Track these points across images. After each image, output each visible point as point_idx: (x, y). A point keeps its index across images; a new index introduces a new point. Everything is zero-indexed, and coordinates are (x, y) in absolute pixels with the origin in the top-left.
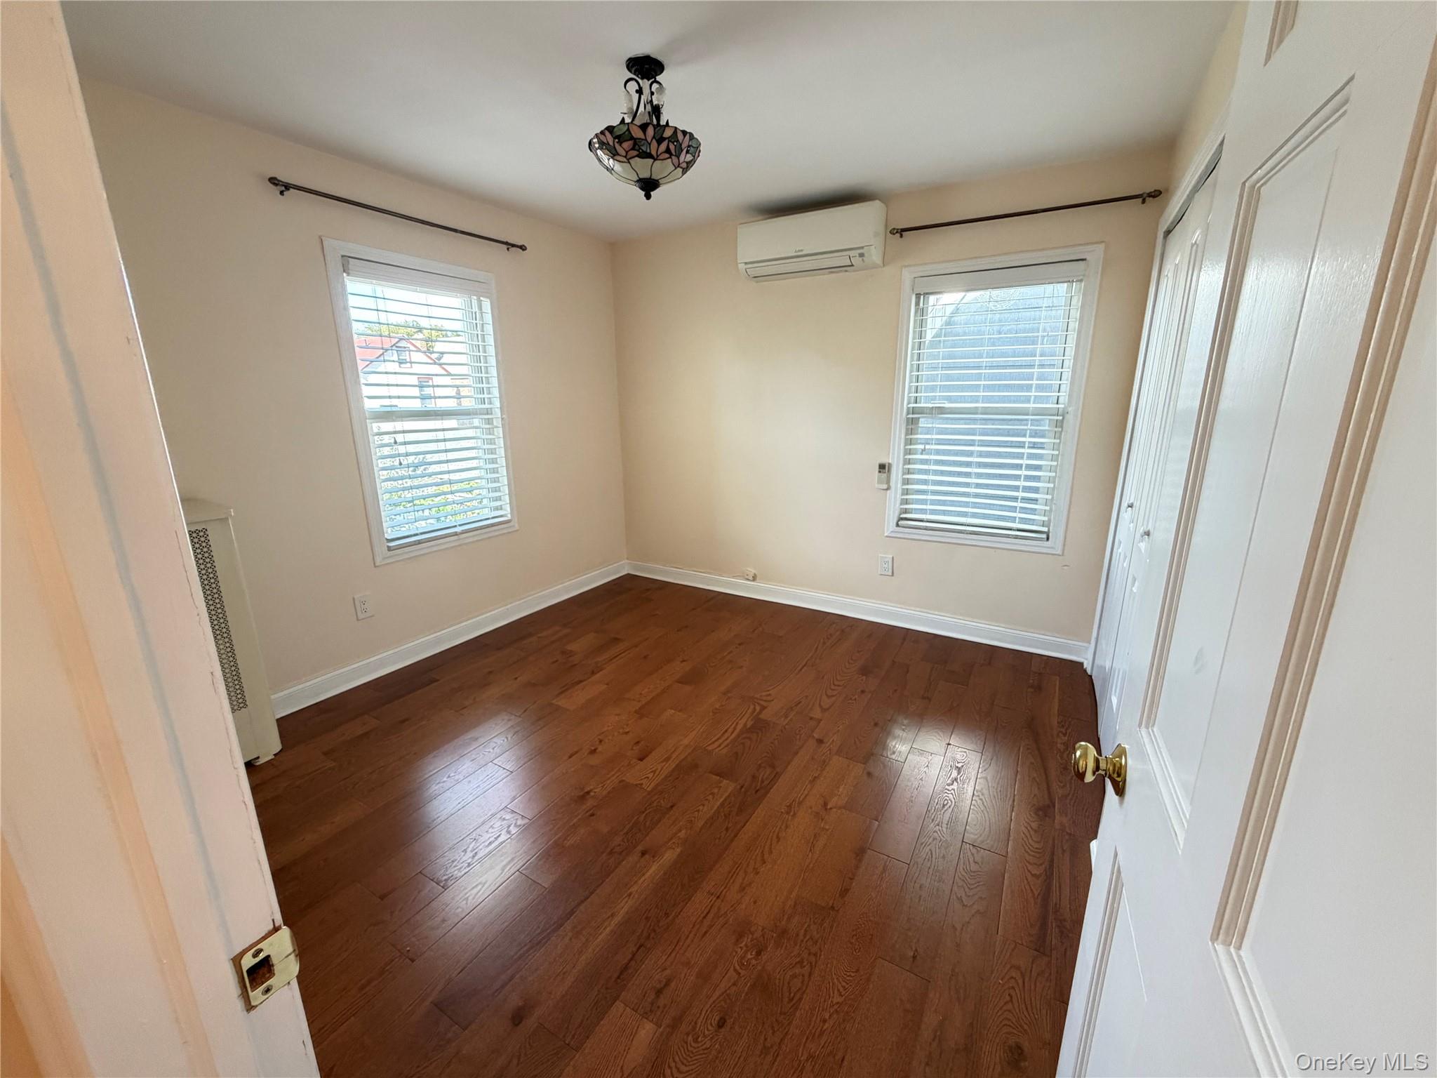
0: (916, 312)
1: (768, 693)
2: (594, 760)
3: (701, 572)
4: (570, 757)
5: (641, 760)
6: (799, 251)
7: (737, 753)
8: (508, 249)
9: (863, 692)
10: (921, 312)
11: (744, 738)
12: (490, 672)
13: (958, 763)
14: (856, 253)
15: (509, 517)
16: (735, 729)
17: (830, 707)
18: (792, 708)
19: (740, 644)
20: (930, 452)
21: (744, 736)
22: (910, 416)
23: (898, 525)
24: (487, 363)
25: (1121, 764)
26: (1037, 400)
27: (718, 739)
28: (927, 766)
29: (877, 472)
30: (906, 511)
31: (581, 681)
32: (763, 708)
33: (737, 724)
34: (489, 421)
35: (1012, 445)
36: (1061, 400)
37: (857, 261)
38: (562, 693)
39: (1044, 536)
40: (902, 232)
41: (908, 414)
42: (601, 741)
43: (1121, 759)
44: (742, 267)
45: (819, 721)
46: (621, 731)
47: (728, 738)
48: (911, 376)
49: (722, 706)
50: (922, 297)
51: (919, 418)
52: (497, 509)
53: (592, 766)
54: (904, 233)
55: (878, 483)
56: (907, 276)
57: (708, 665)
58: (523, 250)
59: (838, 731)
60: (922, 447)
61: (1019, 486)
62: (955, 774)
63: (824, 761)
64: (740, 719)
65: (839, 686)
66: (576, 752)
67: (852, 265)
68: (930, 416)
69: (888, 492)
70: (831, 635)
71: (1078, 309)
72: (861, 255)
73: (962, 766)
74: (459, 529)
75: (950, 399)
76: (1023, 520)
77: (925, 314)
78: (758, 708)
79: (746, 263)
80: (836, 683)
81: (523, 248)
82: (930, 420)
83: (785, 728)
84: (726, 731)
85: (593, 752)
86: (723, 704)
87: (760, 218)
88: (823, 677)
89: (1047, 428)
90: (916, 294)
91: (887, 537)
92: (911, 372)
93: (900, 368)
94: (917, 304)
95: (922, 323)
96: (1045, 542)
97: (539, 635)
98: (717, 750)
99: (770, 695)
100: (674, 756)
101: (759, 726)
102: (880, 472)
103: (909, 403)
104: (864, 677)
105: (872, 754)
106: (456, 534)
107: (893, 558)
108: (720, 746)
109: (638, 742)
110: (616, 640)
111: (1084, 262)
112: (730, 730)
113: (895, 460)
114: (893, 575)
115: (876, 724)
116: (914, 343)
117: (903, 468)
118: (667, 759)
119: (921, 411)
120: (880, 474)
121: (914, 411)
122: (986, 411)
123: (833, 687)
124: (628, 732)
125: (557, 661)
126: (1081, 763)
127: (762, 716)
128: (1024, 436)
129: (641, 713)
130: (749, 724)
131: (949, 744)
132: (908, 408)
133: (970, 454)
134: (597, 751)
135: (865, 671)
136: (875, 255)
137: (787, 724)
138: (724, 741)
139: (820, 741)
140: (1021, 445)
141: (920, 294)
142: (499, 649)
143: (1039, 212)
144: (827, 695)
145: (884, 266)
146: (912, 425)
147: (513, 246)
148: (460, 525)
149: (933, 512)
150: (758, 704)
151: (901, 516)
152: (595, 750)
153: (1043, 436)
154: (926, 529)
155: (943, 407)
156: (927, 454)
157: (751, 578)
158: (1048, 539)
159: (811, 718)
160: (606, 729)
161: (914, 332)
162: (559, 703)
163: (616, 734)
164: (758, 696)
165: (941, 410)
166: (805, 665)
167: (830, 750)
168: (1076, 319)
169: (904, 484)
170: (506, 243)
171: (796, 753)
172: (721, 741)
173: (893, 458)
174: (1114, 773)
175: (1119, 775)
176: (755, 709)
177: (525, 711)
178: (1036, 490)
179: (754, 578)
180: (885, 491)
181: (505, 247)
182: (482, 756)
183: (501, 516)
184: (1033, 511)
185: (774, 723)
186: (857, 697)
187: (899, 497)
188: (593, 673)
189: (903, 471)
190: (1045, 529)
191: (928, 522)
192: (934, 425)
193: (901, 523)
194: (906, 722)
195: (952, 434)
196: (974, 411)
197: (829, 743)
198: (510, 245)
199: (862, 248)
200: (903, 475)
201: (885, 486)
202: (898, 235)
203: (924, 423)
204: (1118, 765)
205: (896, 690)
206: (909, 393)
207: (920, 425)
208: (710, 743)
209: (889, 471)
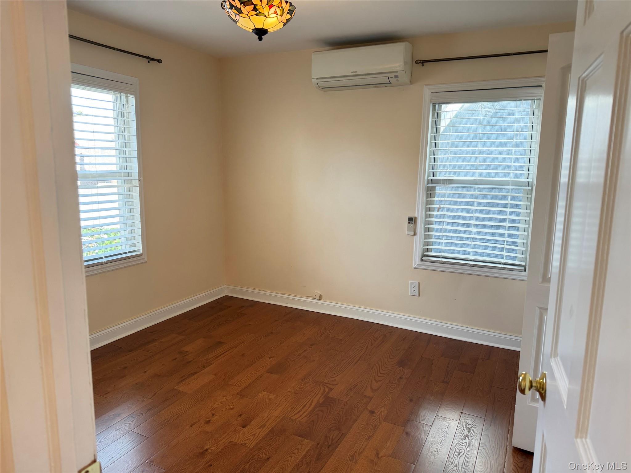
0: (433, 115)
1: (333, 379)
2: (209, 428)
3: (281, 294)
4: (191, 426)
5: (244, 427)
6: (354, 72)
7: (313, 421)
8: (149, 62)
9: (401, 378)
10: (437, 115)
11: (319, 411)
12: (125, 368)
13: (469, 425)
14: (393, 75)
15: (141, 252)
16: (311, 404)
17: (378, 388)
18: (351, 389)
19: (312, 345)
20: (443, 210)
21: (317, 409)
22: (430, 185)
23: (422, 260)
24: (130, 140)
25: (543, 382)
26: (515, 175)
27: (299, 411)
28: (448, 427)
29: (407, 223)
30: (428, 250)
31: (196, 373)
32: (331, 389)
33: (312, 401)
34: (129, 182)
35: (499, 205)
36: (530, 176)
37: (393, 80)
38: (182, 381)
39: (523, 268)
40: (423, 62)
41: (428, 183)
42: (213, 415)
43: (543, 380)
44: (314, 80)
45: (371, 398)
46: (228, 407)
47: (307, 410)
48: (430, 158)
49: (301, 388)
50: (437, 106)
51: (436, 187)
52: (132, 246)
53: (208, 432)
54: (425, 64)
55: (408, 231)
56: (427, 92)
57: (289, 360)
58: (160, 63)
59: (385, 405)
60: (438, 206)
61: (505, 234)
62: (466, 432)
63: (376, 426)
64: (314, 398)
65: (384, 374)
66: (195, 423)
67: (390, 83)
68: (443, 185)
69: (415, 236)
70: (377, 338)
71: (538, 117)
72: (396, 77)
73: (471, 427)
74: (104, 260)
75: (456, 174)
76: (508, 257)
77: (439, 117)
78: (327, 390)
79: (317, 78)
80: (382, 371)
81: (159, 61)
82: (443, 188)
83: (347, 403)
84: (305, 406)
85: (208, 422)
86: (302, 387)
87: (327, 48)
88: (372, 368)
89: (521, 195)
90: (433, 104)
91: (415, 268)
92: (430, 155)
93: (422, 152)
94: (434, 110)
95: (437, 123)
96: (524, 272)
97: (161, 341)
98: (298, 419)
99: (335, 380)
100: (268, 424)
101: (328, 402)
102: (409, 223)
103: (428, 176)
104: (401, 368)
105: (409, 420)
106: (101, 264)
107: (419, 283)
108: (301, 416)
109: (241, 415)
110: (220, 343)
111: (541, 87)
112: (308, 405)
113: (420, 215)
114: (419, 295)
115: (411, 400)
116: (431, 136)
117: (425, 221)
118: (263, 426)
119: (437, 182)
120: (409, 224)
121: (432, 181)
122: (481, 182)
123: (379, 374)
124: (233, 408)
125: (176, 359)
126: (522, 383)
127: (330, 395)
128: (507, 199)
129: (241, 394)
130: (321, 401)
131: (462, 413)
132: (428, 180)
133: (471, 211)
134: (211, 421)
135: (401, 363)
136: (404, 78)
137: (348, 401)
138: (303, 413)
139: (372, 412)
140: (505, 205)
141: (436, 103)
142: (131, 351)
143: (511, 55)
144: (375, 380)
145: (411, 83)
146: (430, 190)
147: (153, 59)
148: (106, 257)
149: (447, 251)
150: (327, 387)
151: (425, 254)
152: (209, 421)
153: (520, 201)
154: (442, 263)
155: (452, 179)
156: (442, 211)
157: (318, 298)
158: (525, 270)
159: (365, 396)
160: (217, 406)
161: (432, 128)
162: (180, 389)
163: (224, 410)
164: (326, 381)
165: (450, 181)
166: (359, 360)
167: (379, 418)
168: (538, 124)
169: (425, 231)
170: (148, 58)
171: (355, 421)
172: (301, 413)
173: (418, 214)
174: (540, 389)
175: (543, 389)
176: (324, 391)
177: (154, 395)
178: (516, 236)
179: (320, 298)
180: (413, 236)
181: (146, 60)
182: (124, 427)
183: (135, 251)
184: (515, 251)
185: (339, 400)
186: (397, 381)
187: (422, 240)
188: (204, 367)
189: (425, 223)
190: (523, 264)
191: (443, 258)
192: (446, 192)
193: (424, 258)
194: (432, 398)
195: (458, 197)
196: (473, 182)
197: (378, 413)
198: (150, 59)
199: (397, 72)
200: (425, 225)
201: (412, 233)
202: (421, 64)
203: (439, 190)
204: (542, 383)
205: (424, 377)
206: (429, 169)
207: (437, 191)
208: (293, 414)
209: (415, 223)
